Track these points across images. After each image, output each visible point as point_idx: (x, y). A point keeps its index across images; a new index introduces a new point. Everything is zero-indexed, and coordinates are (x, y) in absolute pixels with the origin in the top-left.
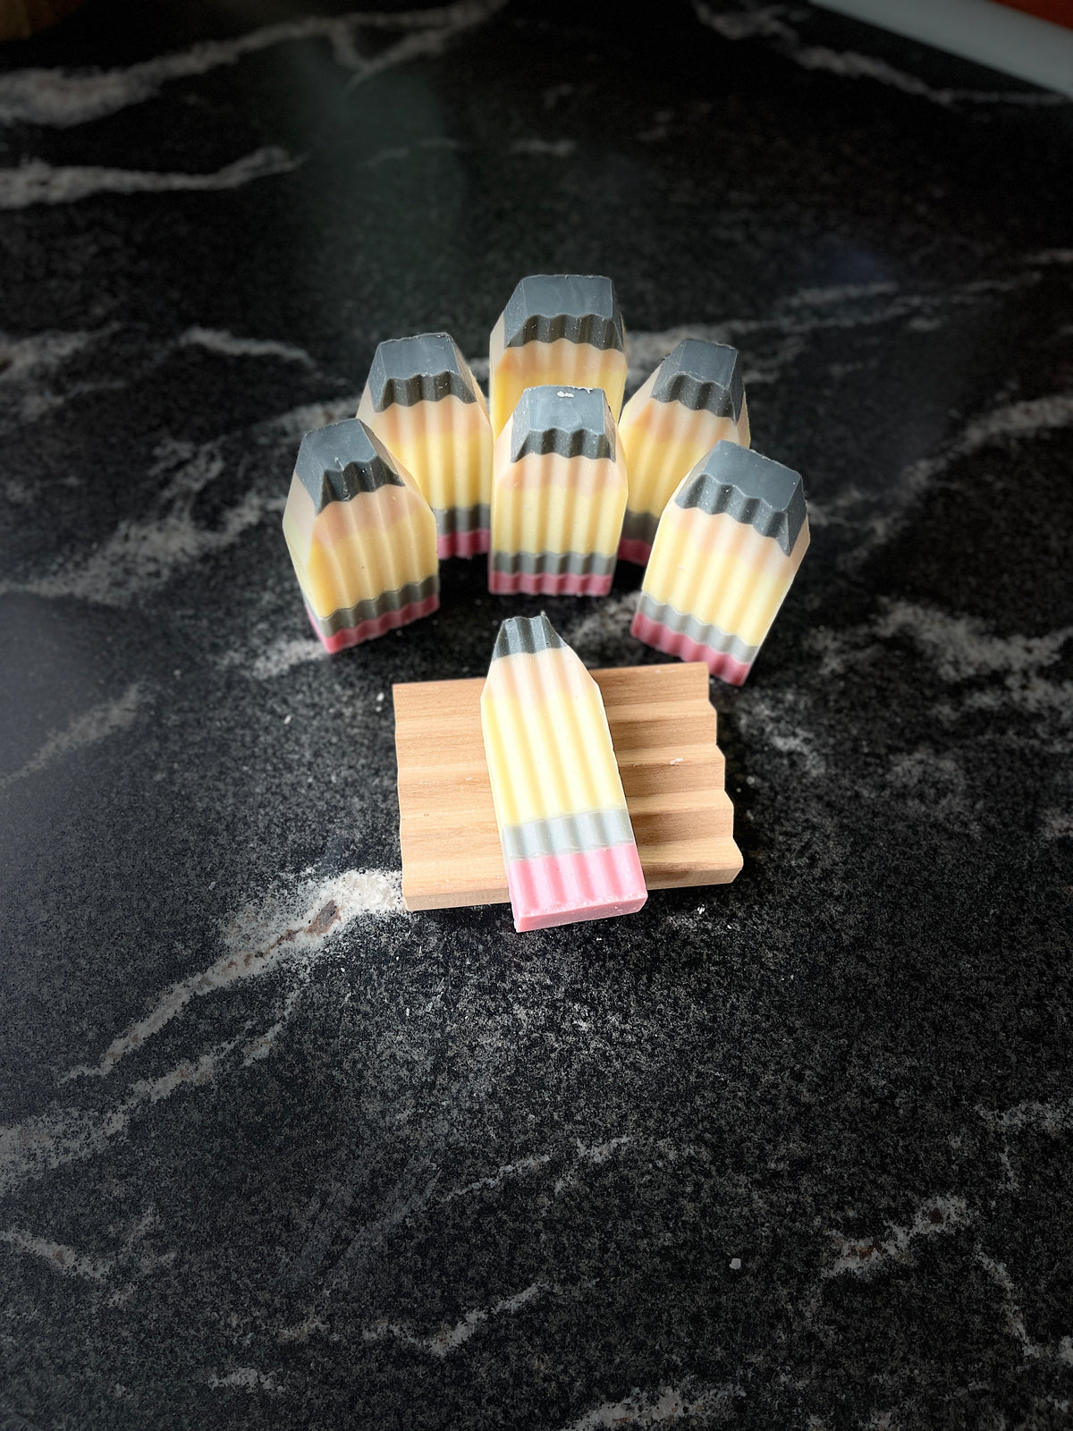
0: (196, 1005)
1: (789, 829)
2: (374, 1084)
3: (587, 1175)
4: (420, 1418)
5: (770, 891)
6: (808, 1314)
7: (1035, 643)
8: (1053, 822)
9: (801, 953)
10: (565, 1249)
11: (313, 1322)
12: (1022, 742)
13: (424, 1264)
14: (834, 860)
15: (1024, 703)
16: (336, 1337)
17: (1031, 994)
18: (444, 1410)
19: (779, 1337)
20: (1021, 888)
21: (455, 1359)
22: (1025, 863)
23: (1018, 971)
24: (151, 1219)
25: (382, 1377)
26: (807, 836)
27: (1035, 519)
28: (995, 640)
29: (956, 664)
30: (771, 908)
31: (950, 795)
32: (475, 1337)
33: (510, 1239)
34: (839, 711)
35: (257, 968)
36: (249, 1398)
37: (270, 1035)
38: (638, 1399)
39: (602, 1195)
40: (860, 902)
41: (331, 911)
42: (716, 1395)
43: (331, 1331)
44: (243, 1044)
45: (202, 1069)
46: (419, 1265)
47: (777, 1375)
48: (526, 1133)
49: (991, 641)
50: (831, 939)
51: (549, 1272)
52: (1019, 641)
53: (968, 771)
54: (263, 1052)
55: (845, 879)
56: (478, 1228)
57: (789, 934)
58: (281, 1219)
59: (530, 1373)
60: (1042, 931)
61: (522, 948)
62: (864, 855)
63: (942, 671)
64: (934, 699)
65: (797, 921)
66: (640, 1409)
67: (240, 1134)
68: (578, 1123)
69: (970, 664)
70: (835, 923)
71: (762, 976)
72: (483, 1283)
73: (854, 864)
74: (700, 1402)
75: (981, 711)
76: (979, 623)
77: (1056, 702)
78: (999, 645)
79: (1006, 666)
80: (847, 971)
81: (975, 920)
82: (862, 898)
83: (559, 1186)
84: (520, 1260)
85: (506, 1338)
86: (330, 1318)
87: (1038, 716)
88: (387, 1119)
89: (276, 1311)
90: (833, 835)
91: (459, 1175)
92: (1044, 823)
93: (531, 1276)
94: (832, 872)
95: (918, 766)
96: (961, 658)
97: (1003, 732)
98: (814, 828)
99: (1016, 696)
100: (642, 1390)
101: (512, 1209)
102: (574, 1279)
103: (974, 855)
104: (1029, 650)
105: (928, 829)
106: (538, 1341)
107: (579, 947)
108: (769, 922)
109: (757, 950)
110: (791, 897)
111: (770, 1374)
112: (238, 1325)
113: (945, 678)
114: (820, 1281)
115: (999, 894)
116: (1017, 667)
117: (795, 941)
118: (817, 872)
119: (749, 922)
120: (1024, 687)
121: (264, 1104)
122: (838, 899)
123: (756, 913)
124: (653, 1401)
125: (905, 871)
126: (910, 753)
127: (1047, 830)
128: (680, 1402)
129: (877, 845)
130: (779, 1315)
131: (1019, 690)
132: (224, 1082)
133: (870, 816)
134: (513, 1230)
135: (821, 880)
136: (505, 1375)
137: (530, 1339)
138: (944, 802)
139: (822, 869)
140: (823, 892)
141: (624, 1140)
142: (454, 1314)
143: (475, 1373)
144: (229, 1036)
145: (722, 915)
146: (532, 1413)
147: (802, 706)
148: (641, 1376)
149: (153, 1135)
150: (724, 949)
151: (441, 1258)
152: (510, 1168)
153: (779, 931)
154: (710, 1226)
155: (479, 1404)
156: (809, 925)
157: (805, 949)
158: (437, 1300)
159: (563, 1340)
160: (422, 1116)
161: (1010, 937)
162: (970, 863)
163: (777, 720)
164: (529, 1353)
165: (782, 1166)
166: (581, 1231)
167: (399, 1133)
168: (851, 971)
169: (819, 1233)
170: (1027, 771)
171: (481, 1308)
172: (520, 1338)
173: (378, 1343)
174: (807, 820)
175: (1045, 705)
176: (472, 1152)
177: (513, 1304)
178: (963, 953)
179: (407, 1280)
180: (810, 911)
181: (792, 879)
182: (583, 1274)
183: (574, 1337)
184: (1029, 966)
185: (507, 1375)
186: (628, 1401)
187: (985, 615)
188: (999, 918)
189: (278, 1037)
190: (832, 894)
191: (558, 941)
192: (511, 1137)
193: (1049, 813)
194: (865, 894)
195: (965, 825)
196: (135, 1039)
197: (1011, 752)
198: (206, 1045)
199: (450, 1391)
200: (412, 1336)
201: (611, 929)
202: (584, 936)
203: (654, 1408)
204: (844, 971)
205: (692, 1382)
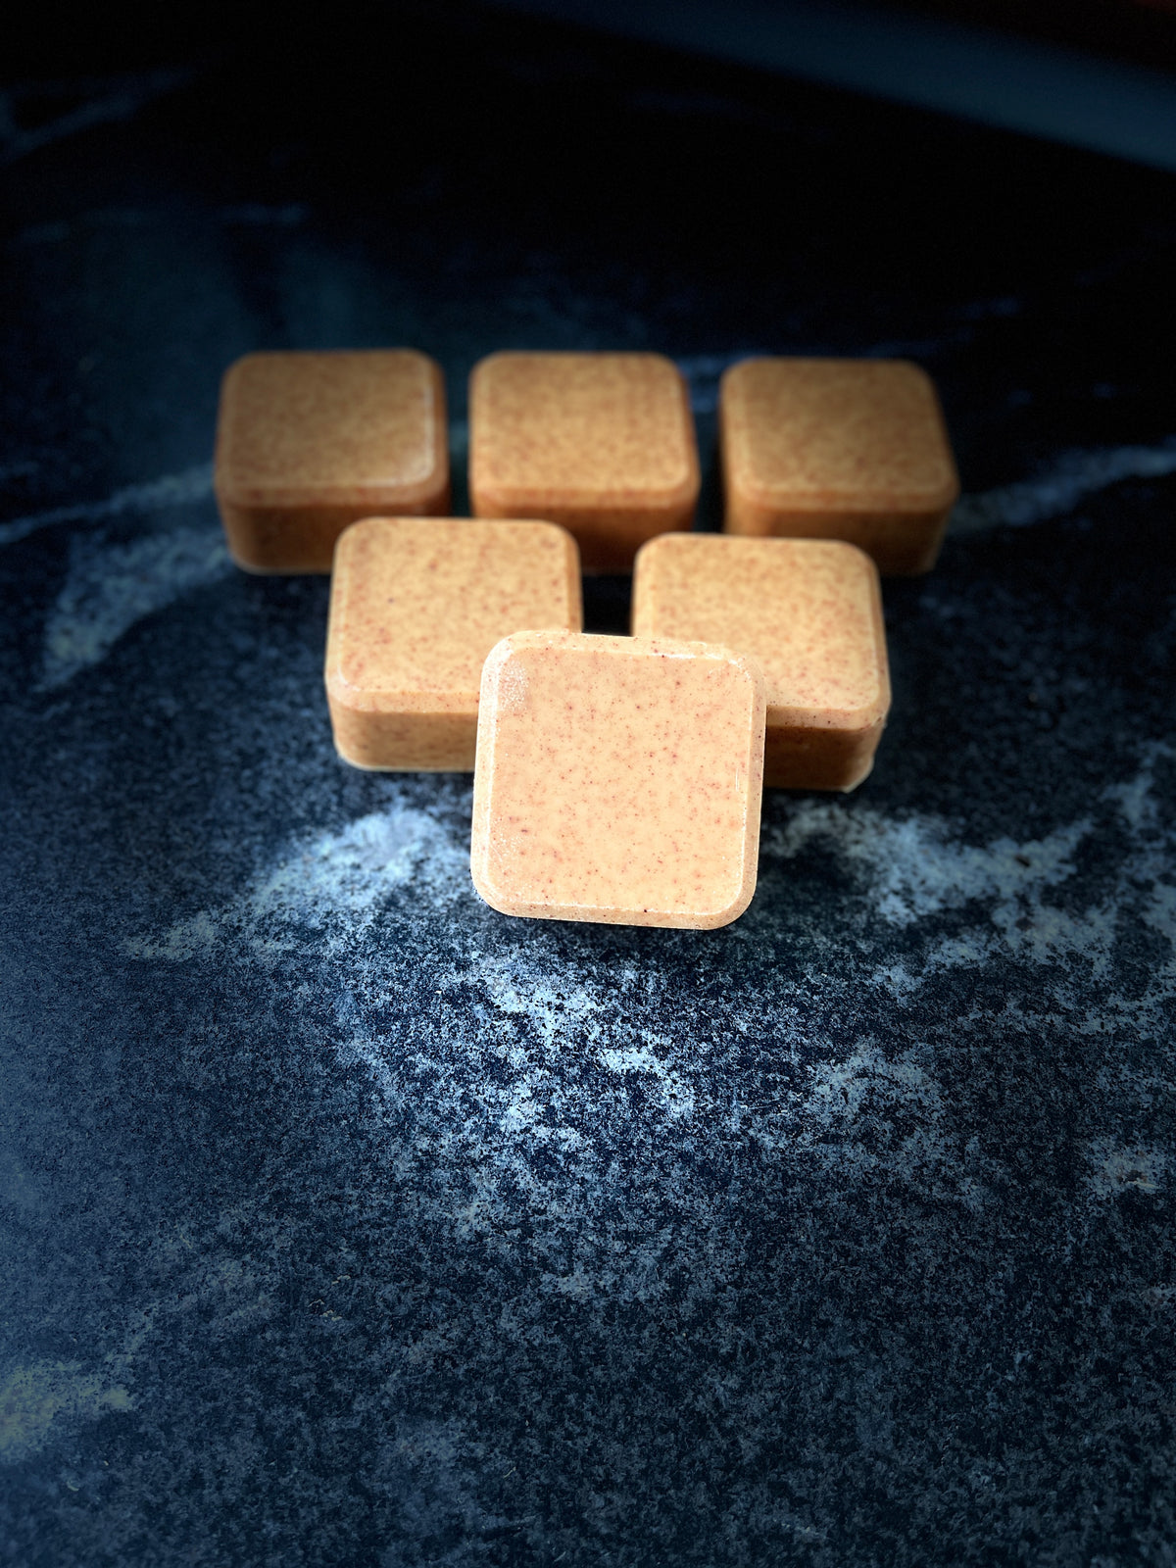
1: (633, 1226)
5: (598, 1358)
7: (1031, 849)
8: (1106, 1164)
9: (662, 1491)
12: (1033, 1020)
14: (716, 1281)
15: (1027, 952)
17: (1108, 1522)
20: (1066, 1303)
22: (1067, 1249)
23: (1078, 1478)
26: (666, 1234)
27: (1006, 657)
28: (967, 849)
29: (906, 894)
30: (600, 1396)
31: (919, 1132)
34: (715, 992)
40: (771, 1363)
49: (960, 853)
50: (718, 1451)
52: (1006, 847)
53: (945, 1082)
55: (740, 1319)
57: (635, 1451)
60: (1114, 1385)
61: (97, 1540)
62: (772, 1263)
63: (884, 908)
64: (877, 957)
65: (648, 1419)
69: (929, 893)
70: (725, 1415)
71: (584, 1553)
73: (754, 1284)
75: (956, 970)
76: (937, 823)
77: (1080, 947)
78: (975, 857)
79: (991, 891)
80: (752, 1520)
81: (990, 1380)
82: (775, 1356)
87: (1052, 972)
90: (714, 1229)
92: (1089, 1169)
94: (715, 1305)
95: (857, 1082)
96: (914, 884)
97: (999, 1006)
98: (678, 1218)
99: (1013, 940)
103: (974, 1243)
104: (1025, 862)
105: (886, 1201)
107: (213, 1528)
108: (597, 1428)
109: (573, 1494)
110: (639, 1367)
113: (890, 919)
115: (1027, 1319)
116: (1007, 891)
117: (649, 1465)
118: (687, 1309)
119: (558, 1434)
120: (1023, 924)
122: (728, 1362)
123: (571, 1410)
125: (849, 1289)
126: (841, 1061)
127: (1097, 1180)
129: (796, 1244)
131: (1017, 930)
133: (779, 1185)
135: (694, 1324)
138: (909, 1144)
139: (696, 1301)
140: (699, 1349)
145: (504, 1423)
147: (650, 987)
150: (509, 1499)
153: (616, 1447)
156: (673, 1426)
157: (667, 1481)
161: (1057, 1407)
162: (967, 1259)
163: (608, 1018)
168: (762, 1520)
170: (1049, 1072)
174: (665, 1204)
175: (1063, 951)
178: (973, 1454)
180: (674, 1394)
181: (641, 1328)
184: (1098, 1463)
187: (945, 810)
188: (1032, 1369)
190: (715, 1352)
191: (171, 1518)
193: (1096, 1148)
194: (781, 1344)
195: (951, 1184)
197: (1016, 1039)
201: (283, 1481)
202: (225, 1504)
204: (746, 1522)
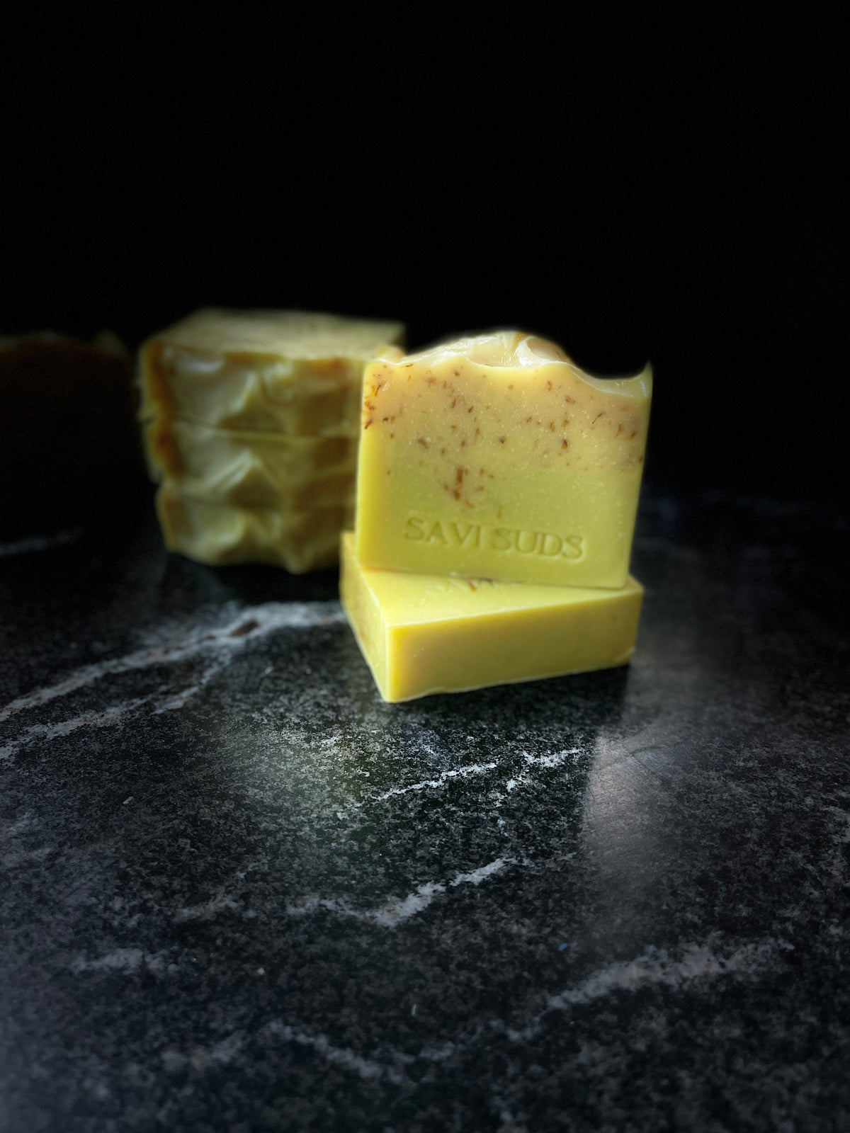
0: (109, 678)
2: (297, 721)
3: (540, 776)
4: (367, 988)
6: (835, 873)
10: (529, 830)
11: (221, 901)
13: (361, 848)
16: (251, 914)
18: (400, 979)
19: (811, 893)
21: (409, 927)
24: (26, 822)
25: (313, 949)
32: (433, 907)
33: (462, 824)
35: (175, 656)
36: (129, 980)
37: (185, 694)
38: (655, 957)
39: (562, 789)
41: (252, 625)
42: (756, 949)
43: (246, 908)
44: (157, 700)
45: (107, 716)
46: (356, 848)
47: (824, 927)
48: (466, 749)
51: (513, 849)
54: (177, 703)
56: (422, 817)
58: (187, 817)
59: (510, 937)
66: (663, 966)
67: (145, 757)
68: (521, 740)
72: (436, 860)
74: (738, 957)
83: (511, 784)
84: (478, 841)
85: (472, 907)
86: (245, 897)
88: (312, 743)
89: (174, 893)
91: (395, 780)
93: (493, 853)
100: (659, 947)
101: (461, 801)
102: (547, 854)
106: (512, 907)
111: (815, 927)
112: (123, 908)
114: (835, 845)
121: (174, 737)
124: (677, 958)
128: (712, 958)
130: (802, 874)
132: (132, 725)
134: (465, 818)
136: (476, 939)
137: (502, 906)
141: (574, 751)
142: (404, 888)
143: (438, 940)
144: (140, 694)
146: (519, 978)
148: (653, 934)
149: (44, 760)
151: (382, 842)
152: (452, 773)
154: (691, 808)
155: (446, 970)
158: (380, 876)
159: (545, 905)
160: (351, 740)
164: (504, 918)
165: (750, 764)
166: (544, 816)
167: (326, 753)
169: (814, 809)
171: (436, 882)
172: (489, 905)
173: (308, 916)
176: (410, 763)
177: (476, 877)
179: (341, 862)
182: (556, 849)
183: (557, 902)
185: (479, 940)
186: (645, 959)
189: (195, 695)
192: (450, 751)
196: (39, 699)
198: (114, 702)
199: (408, 959)
200: (351, 909)
203: (681, 966)
205: (722, 938)
